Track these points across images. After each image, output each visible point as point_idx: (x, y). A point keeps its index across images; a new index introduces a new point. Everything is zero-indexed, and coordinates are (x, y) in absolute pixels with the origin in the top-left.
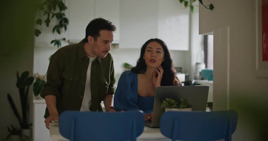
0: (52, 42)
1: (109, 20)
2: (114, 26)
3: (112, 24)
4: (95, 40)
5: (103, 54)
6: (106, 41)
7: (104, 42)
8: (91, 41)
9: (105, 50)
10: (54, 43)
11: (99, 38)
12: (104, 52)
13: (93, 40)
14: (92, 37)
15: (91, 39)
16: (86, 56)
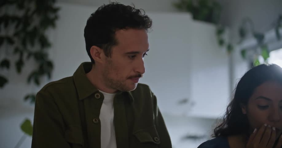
0: (27, 98)
1: (134, 5)
2: (146, 17)
3: (142, 13)
4: (108, 54)
5: (129, 82)
6: (133, 55)
7: (129, 57)
8: (100, 58)
9: (133, 73)
10: (29, 101)
11: (115, 49)
12: (130, 78)
13: (102, 55)
14: (101, 47)
15: (98, 54)
16: (98, 92)
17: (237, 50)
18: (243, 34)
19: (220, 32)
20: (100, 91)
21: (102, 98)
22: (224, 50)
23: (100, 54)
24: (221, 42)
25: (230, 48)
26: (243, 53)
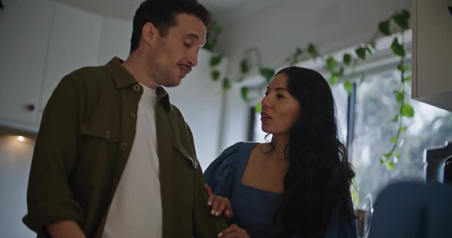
14: (156, 26)
15: (151, 33)
16: (137, 83)
17: (236, 87)
18: (245, 68)
19: (215, 61)
20: (140, 83)
21: (141, 91)
22: (218, 85)
23: (153, 34)
24: (215, 75)
25: (226, 84)
26: (244, 91)
